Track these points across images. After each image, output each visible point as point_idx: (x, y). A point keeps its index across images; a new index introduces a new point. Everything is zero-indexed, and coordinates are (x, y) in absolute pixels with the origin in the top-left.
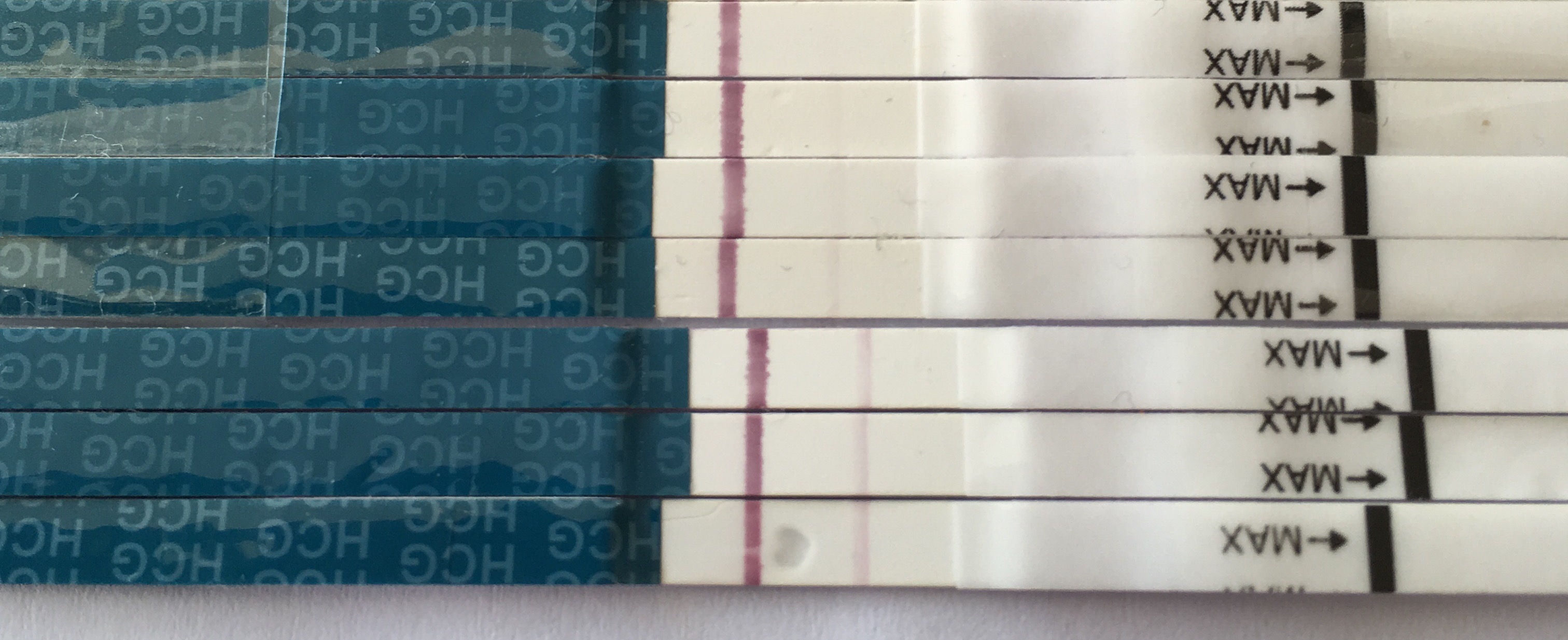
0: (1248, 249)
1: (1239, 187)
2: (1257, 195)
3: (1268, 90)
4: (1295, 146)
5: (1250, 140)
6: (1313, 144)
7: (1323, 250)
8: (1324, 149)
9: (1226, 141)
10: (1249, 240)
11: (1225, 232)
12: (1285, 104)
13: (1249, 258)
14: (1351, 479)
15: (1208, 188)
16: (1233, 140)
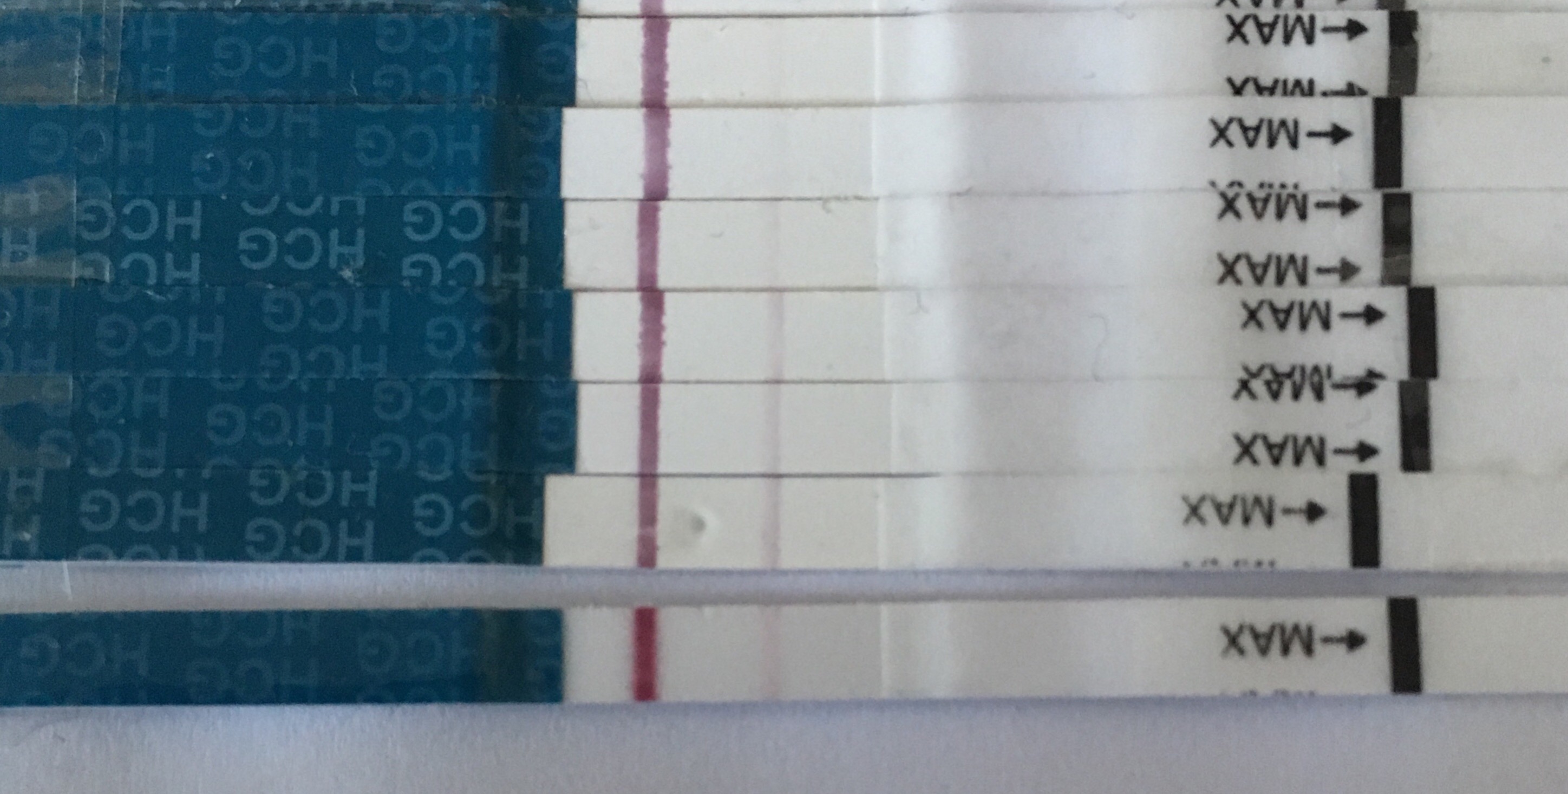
0: (1259, 205)
1: (1251, 134)
2: (1272, 143)
3: (1291, 22)
4: (1319, 88)
5: (1266, 81)
6: (1341, 85)
7: (1347, 206)
8: (1351, 91)
9: (1238, 82)
10: (1260, 194)
11: (1232, 184)
12: (1310, 39)
13: (1259, 215)
14: (1339, 451)
15: (1214, 134)
16: (1246, 81)
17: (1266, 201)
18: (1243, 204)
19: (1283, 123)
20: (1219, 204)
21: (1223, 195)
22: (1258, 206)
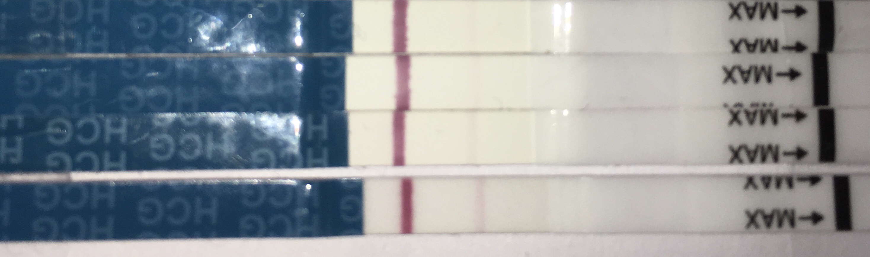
1: (746, 75)
2: (757, 80)
3: (764, 6)
4: (781, 45)
5: (751, 42)
6: (793, 44)
7: (799, 116)
8: (799, 47)
9: (736, 43)
10: (752, 110)
11: (736, 105)
12: (775, 17)
13: (752, 123)
15: (725, 75)
16: (740, 42)
17: (755, 114)
18: (742, 117)
19: (763, 68)
20: (729, 117)
21: (731, 112)
22: (751, 117)
